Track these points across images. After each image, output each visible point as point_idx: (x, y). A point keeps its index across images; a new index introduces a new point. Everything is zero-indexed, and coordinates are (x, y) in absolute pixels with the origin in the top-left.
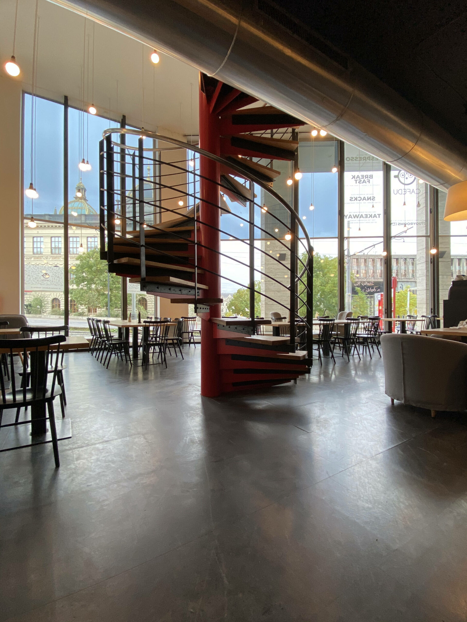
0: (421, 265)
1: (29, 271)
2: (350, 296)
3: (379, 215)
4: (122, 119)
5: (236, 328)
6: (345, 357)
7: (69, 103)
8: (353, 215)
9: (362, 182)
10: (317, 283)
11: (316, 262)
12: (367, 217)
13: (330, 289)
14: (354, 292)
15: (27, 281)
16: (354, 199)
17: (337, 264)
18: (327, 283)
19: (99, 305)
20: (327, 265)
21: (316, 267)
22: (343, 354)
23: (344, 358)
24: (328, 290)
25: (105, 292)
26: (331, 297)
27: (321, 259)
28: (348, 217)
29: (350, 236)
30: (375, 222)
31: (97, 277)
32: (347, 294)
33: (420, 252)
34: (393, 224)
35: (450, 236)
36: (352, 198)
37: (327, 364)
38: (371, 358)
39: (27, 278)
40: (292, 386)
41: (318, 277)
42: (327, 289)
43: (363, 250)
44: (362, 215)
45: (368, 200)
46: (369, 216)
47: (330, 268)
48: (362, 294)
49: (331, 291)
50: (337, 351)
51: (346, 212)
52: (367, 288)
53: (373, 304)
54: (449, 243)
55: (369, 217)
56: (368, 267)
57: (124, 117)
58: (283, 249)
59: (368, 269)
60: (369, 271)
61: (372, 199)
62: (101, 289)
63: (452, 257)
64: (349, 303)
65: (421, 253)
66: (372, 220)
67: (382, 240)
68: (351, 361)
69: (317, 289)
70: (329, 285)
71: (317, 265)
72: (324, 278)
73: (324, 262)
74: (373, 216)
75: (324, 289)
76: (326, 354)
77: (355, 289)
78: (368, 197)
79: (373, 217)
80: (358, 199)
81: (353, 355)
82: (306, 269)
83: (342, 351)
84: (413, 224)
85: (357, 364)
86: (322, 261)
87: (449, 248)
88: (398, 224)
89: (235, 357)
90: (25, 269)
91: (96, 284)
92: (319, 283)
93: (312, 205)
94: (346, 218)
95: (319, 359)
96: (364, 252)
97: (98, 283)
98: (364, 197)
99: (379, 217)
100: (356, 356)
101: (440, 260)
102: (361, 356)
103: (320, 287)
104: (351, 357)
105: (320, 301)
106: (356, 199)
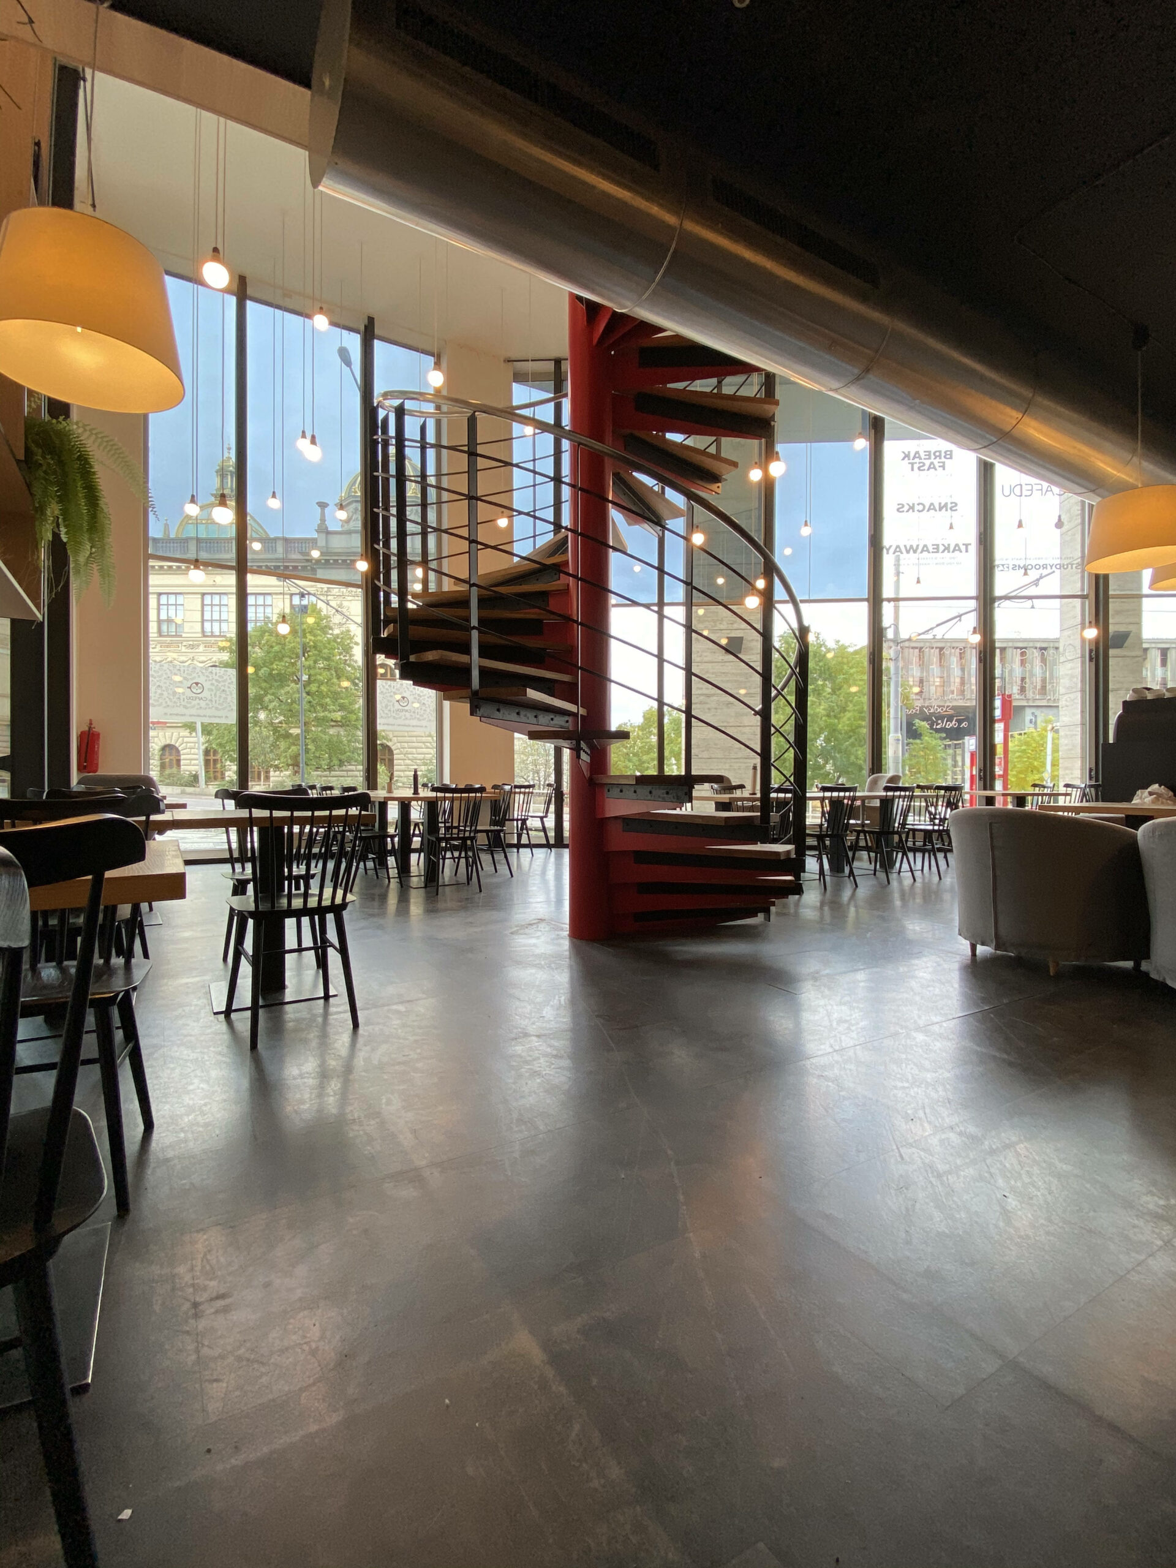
0: (1069, 665)
1: (159, 677)
2: (898, 740)
3: (967, 545)
4: (365, 326)
5: (651, 792)
6: (881, 875)
7: (249, 291)
8: (905, 546)
9: (926, 467)
10: (818, 710)
11: (815, 655)
12: (938, 552)
13: (851, 725)
14: (912, 733)
15: (154, 700)
16: (906, 508)
17: (866, 663)
18: (844, 710)
19: (276, 762)
20: (843, 663)
21: (815, 669)
22: (875, 870)
23: (877, 878)
24: (846, 728)
25: (290, 731)
26: (853, 745)
27: (829, 650)
28: (892, 551)
29: (901, 596)
30: (957, 563)
31: (270, 691)
32: (891, 735)
33: (1067, 633)
34: (1001, 568)
35: (1141, 596)
36: (903, 506)
37: (838, 888)
38: (940, 878)
39: (156, 692)
40: (761, 925)
41: (819, 694)
42: (843, 724)
43: (932, 629)
44: (925, 546)
45: (940, 509)
46: (941, 548)
47: (852, 671)
48: (930, 740)
49: (853, 731)
50: (863, 863)
51: (890, 537)
52: (937, 718)
53: (960, 764)
54: (1138, 613)
55: (943, 552)
56: (949, 669)
57: (371, 320)
58: (735, 626)
59: (949, 676)
60: (952, 680)
61: (951, 509)
62: (281, 723)
63: (1145, 646)
64: (896, 758)
65: (1069, 637)
66: (950, 558)
67: (973, 604)
68: (894, 884)
69: (819, 725)
70: (848, 715)
71: (817, 665)
72: (834, 697)
73: (835, 657)
74: (951, 549)
75: (834, 725)
76: (836, 868)
77: (913, 725)
78: (940, 504)
79: (953, 552)
80: (917, 508)
81: (900, 872)
82: (793, 672)
83: (873, 864)
84: (1049, 567)
85: (907, 888)
86: (830, 655)
87: (1139, 624)
88: (1011, 567)
89: (641, 857)
90: (151, 673)
91: (270, 711)
92: (824, 709)
93: (806, 524)
94: (888, 553)
95: (820, 879)
96: (935, 632)
97: (274, 709)
98: (932, 504)
99: (967, 551)
100: (907, 876)
101: (1112, 652)
102: (918, 874)
103: (824, 718)
104: (893, 876)
105: (826, 754)
106: (912, 508)
